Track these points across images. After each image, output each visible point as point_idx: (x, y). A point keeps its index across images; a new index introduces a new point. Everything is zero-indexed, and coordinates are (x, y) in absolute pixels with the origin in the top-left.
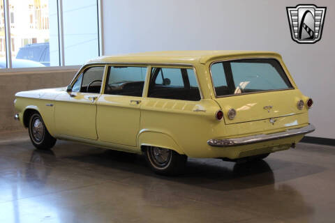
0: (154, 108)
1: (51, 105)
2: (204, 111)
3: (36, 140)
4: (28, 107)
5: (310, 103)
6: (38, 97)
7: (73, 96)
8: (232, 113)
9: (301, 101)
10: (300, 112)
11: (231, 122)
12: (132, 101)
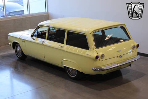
0: (68, 50)
1: (24, 42)
2: (91, 55)
3: (18, 55)
4: (14, 41)
5: (138, 46)
6: (18, 37)
7: (34, 39)
8: (103, 56)
9: (134, 46)
10: (133, 50)
11: (102, 60)
12: (59, 46)
